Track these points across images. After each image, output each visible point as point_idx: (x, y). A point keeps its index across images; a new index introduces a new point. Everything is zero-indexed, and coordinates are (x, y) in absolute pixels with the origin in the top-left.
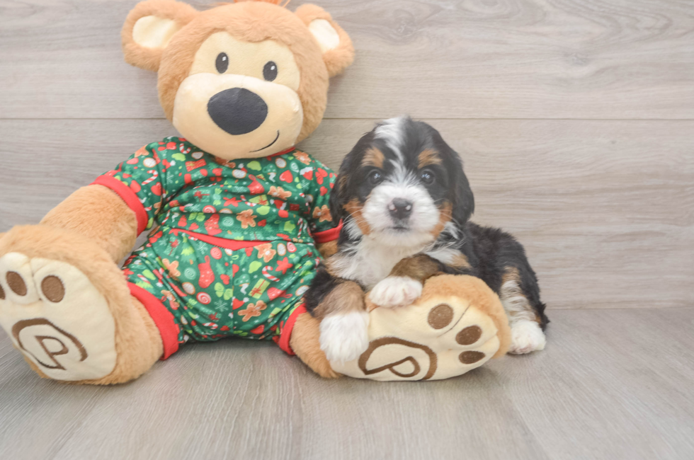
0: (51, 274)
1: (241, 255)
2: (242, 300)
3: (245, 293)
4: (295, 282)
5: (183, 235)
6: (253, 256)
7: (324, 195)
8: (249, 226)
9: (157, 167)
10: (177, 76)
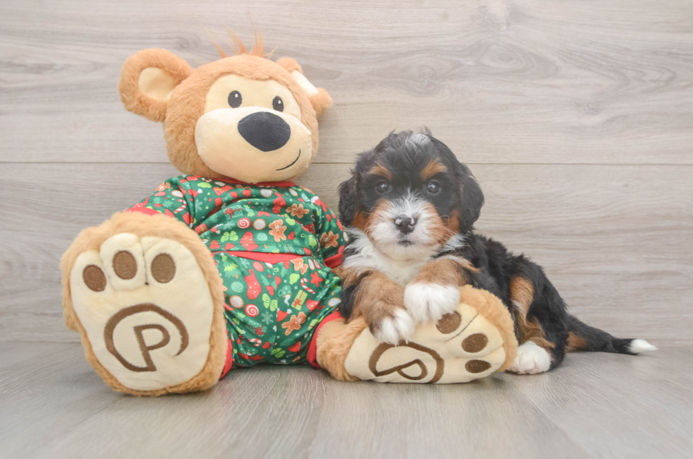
0: (163, 252)
1: (280, 268)
2: (286, 311)
3: (288, 304)
4: (327, 294)
5: (222, 254)
6: (291, 268)
7: (330, 222)
8: (281, 239)
9: (185, 198)
10: (193, 114)
